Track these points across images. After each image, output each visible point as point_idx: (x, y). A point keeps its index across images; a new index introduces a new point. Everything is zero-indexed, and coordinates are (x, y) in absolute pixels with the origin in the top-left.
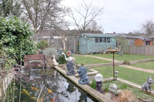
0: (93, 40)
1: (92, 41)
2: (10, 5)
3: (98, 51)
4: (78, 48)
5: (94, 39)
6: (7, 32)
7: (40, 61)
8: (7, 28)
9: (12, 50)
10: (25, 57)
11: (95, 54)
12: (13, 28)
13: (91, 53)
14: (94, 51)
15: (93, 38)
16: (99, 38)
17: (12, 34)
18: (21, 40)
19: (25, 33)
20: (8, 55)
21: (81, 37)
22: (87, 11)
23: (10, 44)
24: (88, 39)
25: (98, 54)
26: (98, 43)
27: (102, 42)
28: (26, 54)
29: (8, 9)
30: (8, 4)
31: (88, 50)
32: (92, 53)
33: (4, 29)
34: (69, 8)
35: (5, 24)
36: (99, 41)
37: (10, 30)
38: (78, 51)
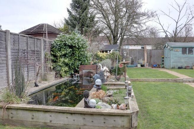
0: (178, 51)
1: (177, 53)
2: (84, 18)
3: (185, 65)
4: (163, 61)
5: (181, 49)
6: (64, 46)
7: (93, 71)
8: (65, 43)
9: (67, 61)
10: (80, 67)
11: (180, 69)
12: (69, 42)
13: (175, 67)
14: (180, 65)
15: (178, 48)
16: (187, 48)
17: (69, 47)
18: (76, 53)
19: (77, 47)
20: (63, 64)
21: (165, 47)
22: (180, 12)
23: (67, 56)
24: (172, 50)
25: (185, 69)
26: (186, 54)
27: (192, 53)
28: (81, 64)
29: (83, 21)
30: (83, 17)
31: (172, 64)
32: (178, 67)
33: (62, 44)
34: (154, 11)
35: (63, 40)
36: (187, 53)
37: (67, 45)
38: (163, 64)
